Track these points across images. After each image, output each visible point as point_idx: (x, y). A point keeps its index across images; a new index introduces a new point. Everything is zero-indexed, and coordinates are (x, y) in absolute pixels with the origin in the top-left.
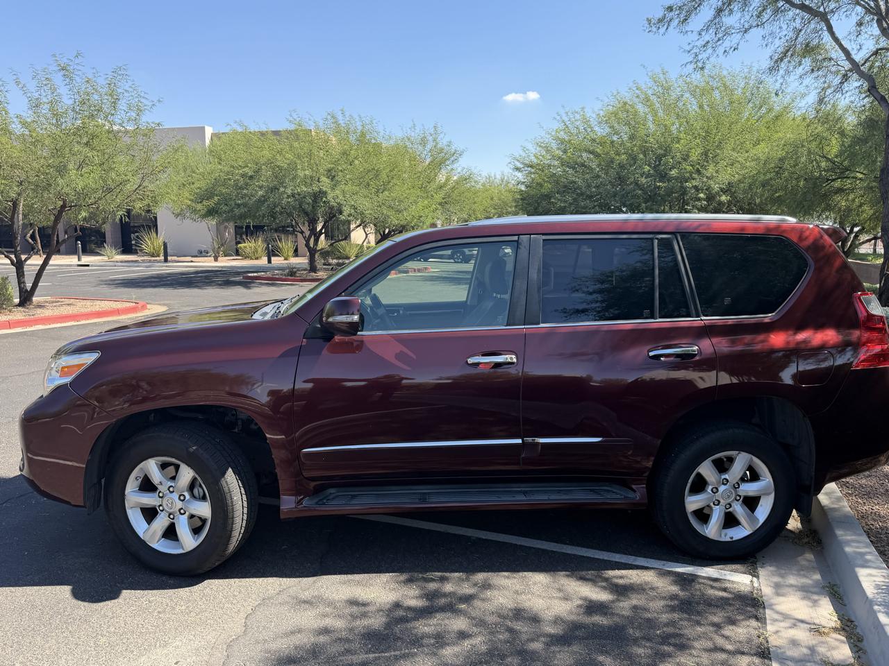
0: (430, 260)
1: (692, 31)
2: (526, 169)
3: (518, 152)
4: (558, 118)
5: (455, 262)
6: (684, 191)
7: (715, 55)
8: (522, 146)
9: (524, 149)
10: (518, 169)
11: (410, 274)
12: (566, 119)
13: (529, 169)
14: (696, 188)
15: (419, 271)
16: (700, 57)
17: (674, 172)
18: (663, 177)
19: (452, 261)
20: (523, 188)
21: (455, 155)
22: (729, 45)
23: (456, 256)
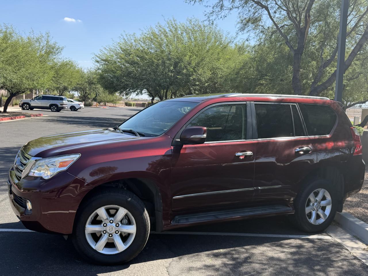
0: (35, 109)
1: (210, 6)
2: (102, 62)
3: (98, 53)
4: (122, 37)
5: (52, 111)
6: (188, 81)
7: (218, 19)
8: (100, 50)
9: (101, 51)
10: (98, 62)
11: (32, 118)
12: (126, 38)
13: (104, 62)
14: (194, 79)
15: (36, 116)
16: (211, 18)
17: (185, 71)
18: (179, 73)
19: (50, 110)
20: (100, 71)
21: (59, 50)
22: (224, 15)
23: (52, 108)
